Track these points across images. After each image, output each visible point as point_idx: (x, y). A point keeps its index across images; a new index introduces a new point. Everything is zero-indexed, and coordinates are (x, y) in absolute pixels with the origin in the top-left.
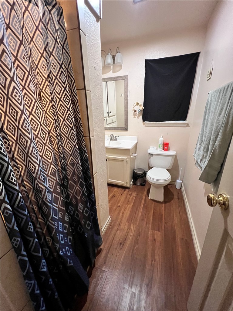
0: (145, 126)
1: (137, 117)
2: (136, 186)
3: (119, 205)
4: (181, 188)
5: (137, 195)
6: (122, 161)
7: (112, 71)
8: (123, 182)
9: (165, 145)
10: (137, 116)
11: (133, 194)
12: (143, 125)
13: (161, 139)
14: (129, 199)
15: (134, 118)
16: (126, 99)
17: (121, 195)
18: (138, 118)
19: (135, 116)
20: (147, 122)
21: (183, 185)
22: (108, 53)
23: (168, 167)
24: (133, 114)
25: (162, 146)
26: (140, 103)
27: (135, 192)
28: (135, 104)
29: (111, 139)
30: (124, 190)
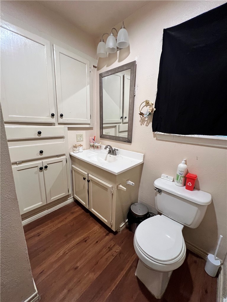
0: (157, 139)
1: (145, 124)
2: (129, 232)
3: (78, 264)
4: (217, 275)
5: (120, 253)
6: (105, 188)
7: (117, 60)
8: (106, 221)
9: (189, 178)
10: (146, 122)
11: (114, 249)
12: (154, 137)
13: (182, 166)
14: (101, 258)
15: (141, 125)
16: (133, 96)
17: (97, 242)
18: (147, 126)
19: (142, 122)
20: (158, 133)
21: (222, 272)
22: (111, 33)
23: (189, 224)
24: (140, 119)
25: (182, 179)
26: (150, 103)
27: (120, 246)
28: (144, 104)
29: (110, 152)
30: (107, 235)
